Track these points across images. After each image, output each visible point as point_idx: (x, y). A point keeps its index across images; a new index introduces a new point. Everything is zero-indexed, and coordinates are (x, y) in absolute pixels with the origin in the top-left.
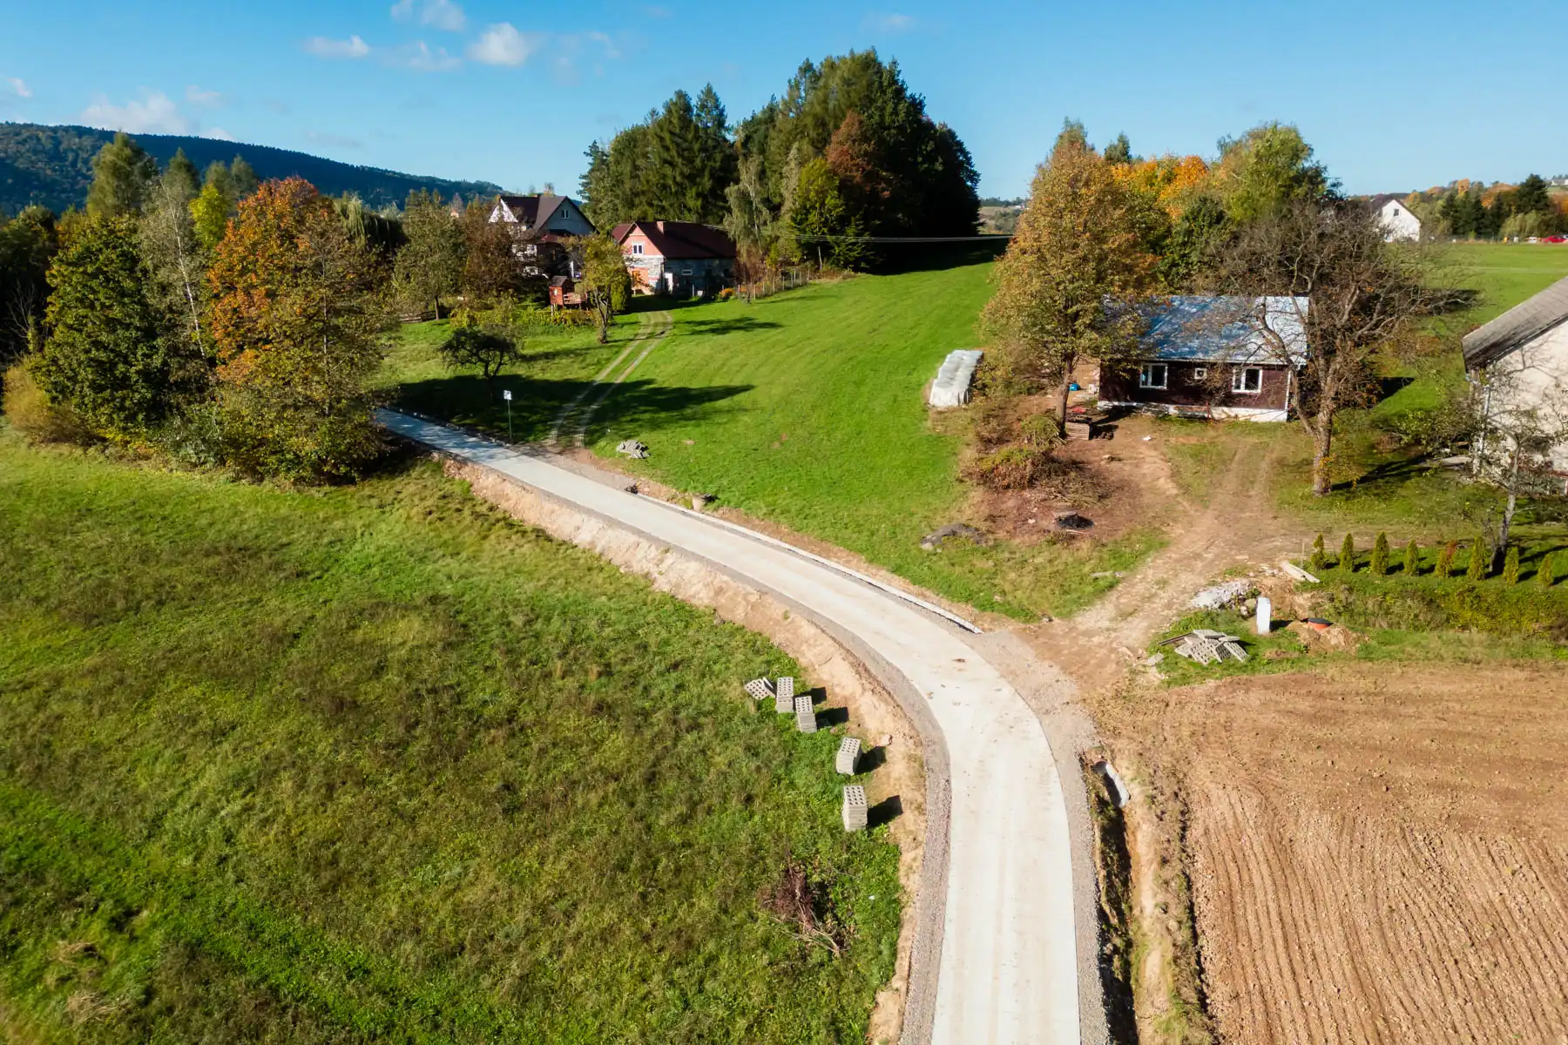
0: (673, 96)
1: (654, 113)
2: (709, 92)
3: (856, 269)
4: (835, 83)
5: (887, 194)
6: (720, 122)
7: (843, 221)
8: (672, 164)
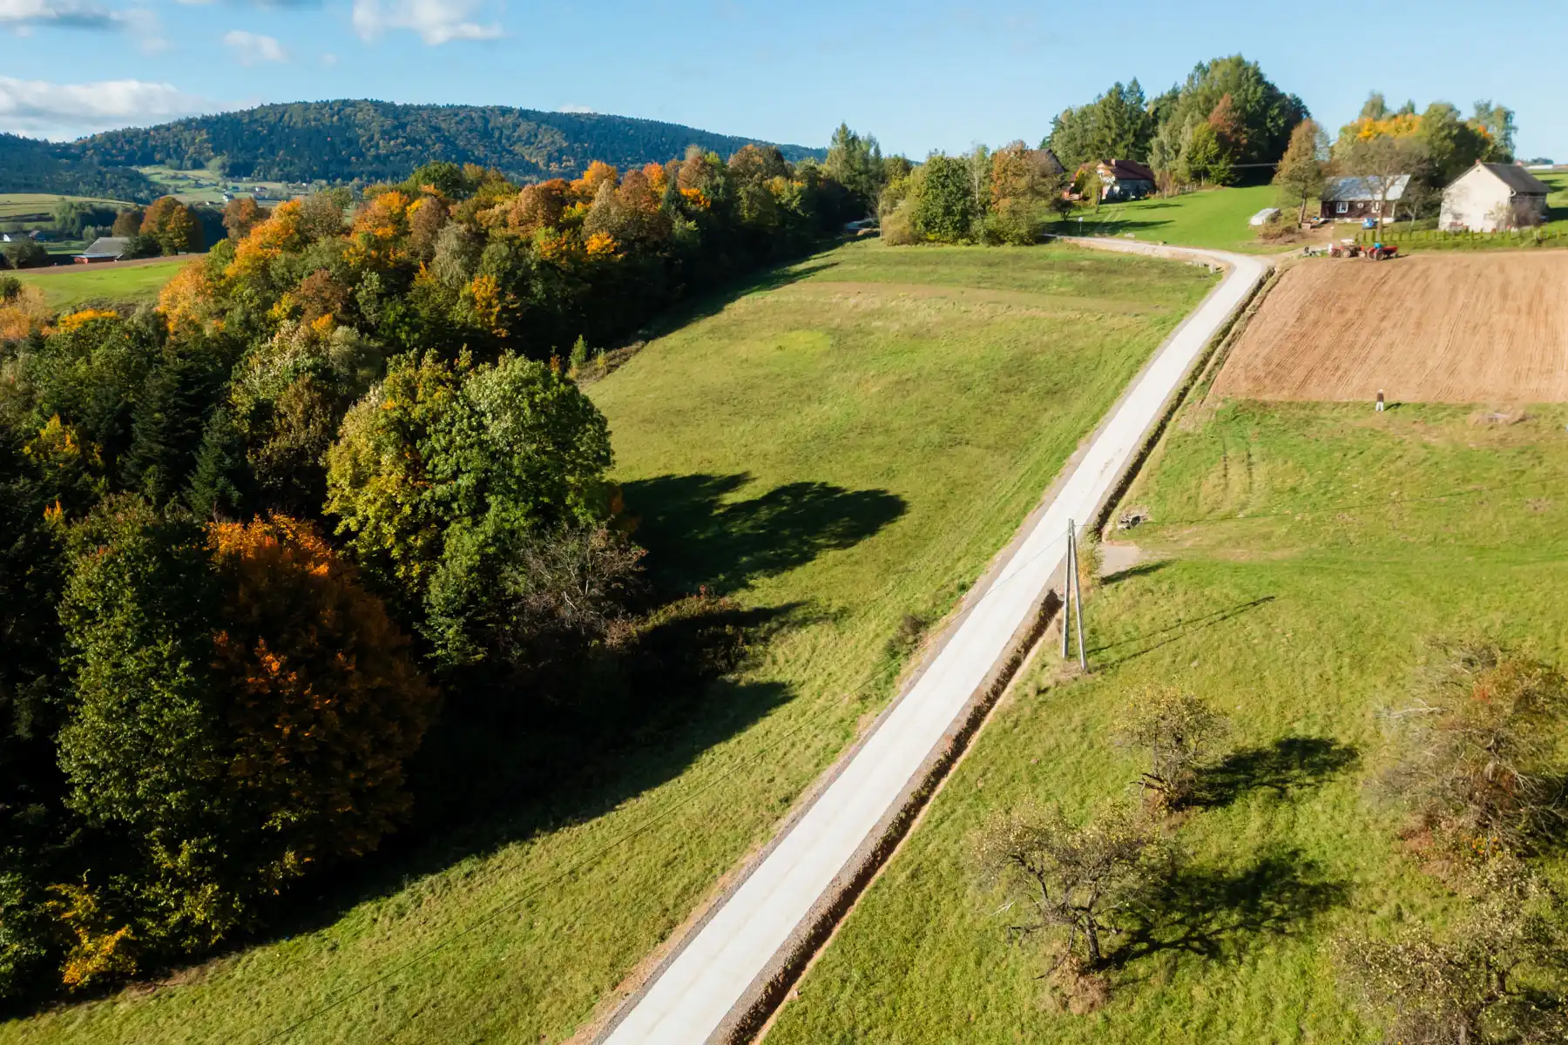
0: (1113, 86)
1: (1100, 96)
2: (1135, 82)
3: (1223, 185)
4: (1218, 74)
5: (1245, 141)
6: (1140, 100)
7: (1218, 157)
8: (1110, 128)
